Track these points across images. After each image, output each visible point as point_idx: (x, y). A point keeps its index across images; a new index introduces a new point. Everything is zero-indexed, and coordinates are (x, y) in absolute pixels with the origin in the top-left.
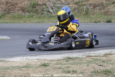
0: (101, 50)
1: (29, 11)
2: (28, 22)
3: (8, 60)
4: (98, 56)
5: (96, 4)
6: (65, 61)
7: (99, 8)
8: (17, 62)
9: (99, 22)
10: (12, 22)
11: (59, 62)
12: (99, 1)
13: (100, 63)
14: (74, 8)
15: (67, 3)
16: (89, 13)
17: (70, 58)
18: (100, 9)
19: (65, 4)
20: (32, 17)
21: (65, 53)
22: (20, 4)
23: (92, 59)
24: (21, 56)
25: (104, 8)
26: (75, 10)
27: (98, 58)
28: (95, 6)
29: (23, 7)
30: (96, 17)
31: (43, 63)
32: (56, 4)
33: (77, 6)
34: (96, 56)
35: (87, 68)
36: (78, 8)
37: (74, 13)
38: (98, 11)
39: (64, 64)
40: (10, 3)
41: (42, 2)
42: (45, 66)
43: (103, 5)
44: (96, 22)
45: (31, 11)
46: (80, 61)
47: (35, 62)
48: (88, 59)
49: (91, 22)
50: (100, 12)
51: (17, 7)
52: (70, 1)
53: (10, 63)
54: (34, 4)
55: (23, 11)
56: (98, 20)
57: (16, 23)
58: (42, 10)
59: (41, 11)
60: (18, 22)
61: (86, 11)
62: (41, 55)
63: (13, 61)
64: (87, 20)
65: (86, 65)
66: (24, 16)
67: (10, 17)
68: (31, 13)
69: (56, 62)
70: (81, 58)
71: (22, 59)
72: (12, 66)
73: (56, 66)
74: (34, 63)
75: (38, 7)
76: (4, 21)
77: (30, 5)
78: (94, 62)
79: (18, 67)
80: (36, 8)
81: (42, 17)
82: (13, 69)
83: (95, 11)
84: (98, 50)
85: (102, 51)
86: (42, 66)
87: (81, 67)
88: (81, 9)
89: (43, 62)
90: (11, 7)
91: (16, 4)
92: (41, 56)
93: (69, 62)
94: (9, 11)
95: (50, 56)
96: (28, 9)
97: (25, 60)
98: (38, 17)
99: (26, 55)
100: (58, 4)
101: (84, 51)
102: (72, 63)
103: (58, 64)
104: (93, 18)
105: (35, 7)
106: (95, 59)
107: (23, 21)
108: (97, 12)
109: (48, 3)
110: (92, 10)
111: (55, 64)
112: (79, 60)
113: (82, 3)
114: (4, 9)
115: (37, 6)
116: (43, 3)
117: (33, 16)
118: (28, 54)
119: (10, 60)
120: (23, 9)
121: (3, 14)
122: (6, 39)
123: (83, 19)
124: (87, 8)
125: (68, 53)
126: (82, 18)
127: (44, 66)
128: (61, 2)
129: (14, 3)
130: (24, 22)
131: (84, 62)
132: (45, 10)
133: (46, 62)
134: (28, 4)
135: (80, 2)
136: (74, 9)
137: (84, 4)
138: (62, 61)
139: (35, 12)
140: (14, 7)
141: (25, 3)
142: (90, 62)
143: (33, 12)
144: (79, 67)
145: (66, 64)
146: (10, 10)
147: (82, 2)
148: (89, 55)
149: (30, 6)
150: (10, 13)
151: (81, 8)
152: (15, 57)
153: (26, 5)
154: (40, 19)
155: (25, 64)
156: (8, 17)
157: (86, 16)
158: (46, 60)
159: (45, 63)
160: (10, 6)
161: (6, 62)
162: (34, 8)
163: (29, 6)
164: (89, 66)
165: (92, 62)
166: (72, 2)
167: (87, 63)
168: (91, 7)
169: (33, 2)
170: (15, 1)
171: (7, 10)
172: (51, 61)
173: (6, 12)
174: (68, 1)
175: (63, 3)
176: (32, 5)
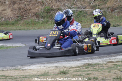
1: (43, 16)
2: (43, 28)
3: (24, 68)
4: (119, 62)
5: (114, 7)
6: (84, 68)
7: (117, 11)
8: (34, 70)
9: (118, 25)
10: (26, 28)
11: (78, 68)
12: (117, 4)
14: (90, 12)
15: (83, 7)
16: (107, 17)
17: (90, 65)
18: (119, 13)
19: (81, 8)
20: (46, 23)
21: (84, 59)
22: (33, 9)
23: (114, 64)
24: (37, 64)
27: (119, 63)
28: (113, 9)
29: (36, 13)
30: (114, 21)
31: (62, 71)
34: (117, 62)
35: (109, 75)
37: (91, 17)
39: (84, 71)
40: (23, 8)
41: (56, 6)
42: (64, 73)
43: (121, 8)
44: (115, 26)
45: (45, 17)
46: (101, 68)
47: (54, 70)
48: (109, 64)
50: (119, 15)
51: (31, 13)
52: (86, 5)
54: (49, 9)
55: (36, 17)
56: (116, 24)
57: (30, 29)
60: (32, 29)
62: (59, 62)
63: (30, 70)
65: (107, 71)
66: (38, 22)
67: (23, 23)
68: (46, 18)
69: (76, 68)
70: (102, 64)
71: (39, 67)
72: (29, 75)
73: (76, 73)
74: (52, 71)
76: (18, 28)
77: (44, 10)
78: (115, 68)
79: (35, 75)
80: (51, 14)
82: (30, 78)
83: (113, 15)
84: (119, 55)
86: (60, 73)
87: (102, 74)
89: (62, 70)
90: (24, 13)
91: (30, 10)
92: (59, 63)
93: (89, 68)
94: (23, 17)
95: (69, 63)
96: (42, 15)
97: (43, 68)
98: (53, 22)
99: (43, 62)
100: (74, 8)
101: (104, 57)
102: (92, 69)
103: (78, 71)
104: (112, 22)
105: (49, 12)
106: (116, 64)
107: (37, 27)
108: (116, 15)
109: (62, 8)
110: (110, 13)
111: (74, 71)
112: (100, 66)
113: (99, 7)
114: (16, 15)
115: (51, 11)
116: (58, 8)
117: (48, 21)
118: (45, 62)
119: (26, 69)
120: (37, 14)
121: (16, 21)
122: (21, 47)
124: (104, 11)
125: (88, 59)
127: (63, 73)
128: (77, 6)
129: (27, 8)
130: (39, 29)
131: (105, 68)
133: (65, 69)
134: (41, 9)
135: (96, 6)
137: (102, 7)
138: (81, 68)
139: (49, 17)
140: (27, 13)
141: (38, 9)
142: (111, 68)
143: (47, 18)
144: (101, 74)
145: (86, 70)
147: (99, 5)
148: (110, 60)
149: (44, 11)
150: (23, 19)
152: (32, 65)
153: (40, 10)
155: (43, 72)
156: (21, 23)
158: (65, 67)
159: (64, 70)
160: (23, 12)
161: (23, 70)
162: (48, 13)
163: (43, 12)
164: (110, 72)
165: (113, 67)
166: (88, 6)
167: (108, 69)
168: (109, 11)
169: (47, 7)
170: (28, 7)
171: (20, 16)
172: (69, 68)
173: (19, 19)
174: (84, 5)
175: (79, 7)
176: (46, 10)
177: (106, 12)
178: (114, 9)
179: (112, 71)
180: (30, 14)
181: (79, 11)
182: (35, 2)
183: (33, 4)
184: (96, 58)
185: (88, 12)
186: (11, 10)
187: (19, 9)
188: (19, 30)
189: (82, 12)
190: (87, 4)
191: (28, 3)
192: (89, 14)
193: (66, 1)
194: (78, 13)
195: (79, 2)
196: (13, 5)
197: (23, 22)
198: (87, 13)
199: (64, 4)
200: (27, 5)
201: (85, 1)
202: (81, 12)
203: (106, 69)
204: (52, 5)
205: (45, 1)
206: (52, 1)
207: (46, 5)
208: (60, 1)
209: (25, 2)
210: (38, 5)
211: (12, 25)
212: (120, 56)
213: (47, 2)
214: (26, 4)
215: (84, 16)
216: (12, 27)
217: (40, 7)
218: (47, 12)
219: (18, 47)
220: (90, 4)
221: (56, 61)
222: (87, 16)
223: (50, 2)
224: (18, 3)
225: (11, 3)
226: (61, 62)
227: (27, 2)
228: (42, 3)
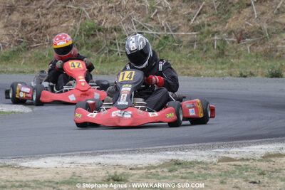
0: (255, 143)
1: (79, 44)
3: (25, 164)
4: (248, 160)
5: (243, 30)
6: (165, 170)
7: (252, 40)
8: (47, 170)
9: (252, 74)
10: (36, 70)
11: (152, 171)
12: (251, 25)
13: (254, 176)
14: (189, 39)
15: (171, 28)
16: (226, 53)
17: (178, 163)
18: (255, 44)
19: (168, 30)
21: (166, 150)
22: (56, 26)
23: (234, 165)
24: (57, 156)
25: (264, 42)
26: (193, 46)
27: (247, 163)
30: (244, 63)
31: (113, 174)
32: (146, 29)
33: (197, 34)
34: (242, 160)
35: (221, 189)
36: (198, 39)
37: (190, 53)
38: (250, 48)
39: (165, 178)
40: (31, 24)
41: (110, 23)
42: (118, 181)
43: (262, 33)
44: (245, 77)
45: (82, 45)
46: (203, 172)
47: (93, 171)
48: (224, 165)
49: (231, 75)
50: (255, 51)
51: (49, 35)
52: (180, 23)
53: (31, 173)
54: (92, 28)
56: (248, 70)
58: (111, 43)
59: (107, 46)
61: (218, 47)
62: (107, 153)
63: (38, 168)
64: (222, 69)
65: (217, 180)
67: (30, 58)
68: (84, 49)
69: (144, 171)
70: (207, 164)
71: (60, 162)
72: (34, 181)
73: (144, 181)
74: (88, 175)
75: (100, 36)
76: (17, 69)
77: (81, 29)
78: (237, 173)
79: (50, 182)
80: (96, 38)
81: (110, 61)
82: (36, 187)
83: (242, 49)
85: (259, 147)
86: (108, 180)
87: (206, 186)
88: (207, 43)
89: (112, 172)
90: (33, 34)
91: (47, 27)
92: (108, 156)
93: (177, 172)
94: (30, 44)
95: (129, 156)
96: (76, 41)
97: (68, 165)
98: (100, 59)
99: (69, 152)
100: (151, 28)
101: (213, 147)
102: (184, 175)
103: (149, 176)
104: (238, 65)
105: (92, 35)
106: (240, 166)
108: (247, 50)
109: (124, 27)
110: (235, 45)
111: (141, 177)
112: (202, 168)
113: (210, 28)
114: (15, 38)
115: (97, 33)
116: (113, 26)
118: (75, 151)
119: (30, 166)
121: (14, 51)
122: (21, 113)
123: (211, 68)
124: (222, 40)
125: (175, 149)
126: (208, 65)
127: (115, 180)
128: (159, 23)
129: (40, 23)
131: (213, 172)
132: (117, 42)
133: (120, 171)
134: (75, 28)
135: (204, 26)
136: (190, 42)
137: (215, 30)
138: (159, 170)
139: (92, 46)
140: (41, 35)
141: (68, 26)
142: (228, 174)
143: (87, 48)
145: (169, 176)
146: (30, 40)
148: (227, 155)
149: (80, 33)
150: (31, 48)
151: (207, 40)
152: (43, 157)
153: (71, 29)
154: (106, 64)
155: (68, 176)
156: (25, 58)
157: (220, 60)
158: (120, 166)
159: (118, 174)
160: (31, 32)
161: (21, 168)
162: (91, 37)
163: (77, 33)
164: (225, 183)
165: (233, 173)
166: (184, 25)
167: (221, 176)
168: (232, 39)
169: (89, 23)
170: (43, 20)
171: (24, 40)
172: (131, 169)
173: (20, 47)
174: (174, 22)
175: (163, 27)
176: (85, 31)
177: (225, 41)
178: (244, 37)
179: (229, 181)
180: (48, 37)
181: (162, 36)
182: (60, 9)
183: (56, 14)
184: (194, 148)
185: (184, 39)
186: (3, 26)
187: (23, 24)
188: (21, 72)
189: (170, 39)
190: (182, 20)
191: (44, 11)
192: (184, 43)
193: (133, 12)
194: (160, 41)
195: (164, 16)
196: (10, 14)
197: (30, 55)
198: (180, 42)
199: (129, 19)
200: (41, 17)
201: (177, 14)
202: (166, 38)
203: (215, 176)
204: (100, 18)
205: (84, 9)
206: (100, 10)
207: (85, 18)
208: (119, 11)
209: (37, 8)
210: (68, 17)
211: (5, 60)
212: (249, 147)
213: (88, 11)
214: (40, 13)
215: (174, 48)
216: (3, 65)
217: (72, 22)
218: (88, 36)
219: (14, 112)
220: (189, 20)
221: (101, 151)
222: (180, 49)
223: (96, 12)
224: (21, 10)
225: (3, 10)
226: (113, 153)
227: (42, 8)
228: (77, 13)
